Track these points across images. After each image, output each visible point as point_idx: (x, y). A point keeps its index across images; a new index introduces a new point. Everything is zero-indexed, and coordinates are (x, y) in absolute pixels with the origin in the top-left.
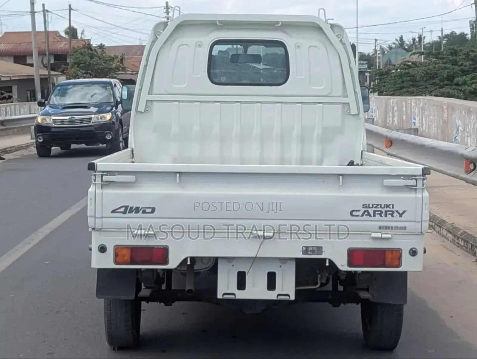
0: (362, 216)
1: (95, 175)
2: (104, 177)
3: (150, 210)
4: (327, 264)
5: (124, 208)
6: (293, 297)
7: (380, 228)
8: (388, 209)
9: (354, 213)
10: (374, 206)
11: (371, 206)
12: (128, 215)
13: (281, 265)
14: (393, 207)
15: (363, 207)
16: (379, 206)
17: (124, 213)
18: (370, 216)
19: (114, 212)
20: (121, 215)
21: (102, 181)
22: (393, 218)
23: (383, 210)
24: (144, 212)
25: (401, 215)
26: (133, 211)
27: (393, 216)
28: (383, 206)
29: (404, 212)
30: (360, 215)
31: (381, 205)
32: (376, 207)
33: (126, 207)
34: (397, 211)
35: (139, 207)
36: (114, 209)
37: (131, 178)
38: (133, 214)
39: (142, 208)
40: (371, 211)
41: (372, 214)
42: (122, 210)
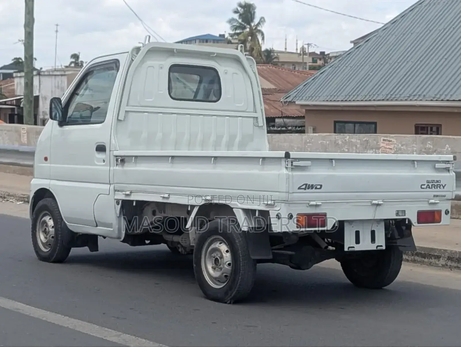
0: (426, 188)
1: (288, 161)
2: (294, 162)
3: (319, 187)
4: (407, 222)
5: (305, 186)
6: (384, 248)
7: (434, 196)
8: (438, 184)
9: (423, 187)
10: (432, 181)
11: (430, 182)
12: (307, 190)
13: (377, 225)
14: (440, 182)
15: (427, 183)
16: (434, 182)
17: (305, 189)
18: (430, 188)
19: (299, 188)
20: (303, 191)
21: (292, 165)
22: (440, 189)
23: (436, 184)
24: (316, 188)
25: (444, 187)
26: (309, 188)
27: (440, 188)
28: (436, 182)
29: (445, 185)
30: (425, 187)
31: (435, 181)
32: (433, 183)
33: (306, 185)
34: (442, 185)
35: (313, 185)
36: (299, 186)
37: (308, 163)
38: (310, 190)
39: (315, 185)
40: (430, 185)
41: (431, 187)
42: (304, 187)
